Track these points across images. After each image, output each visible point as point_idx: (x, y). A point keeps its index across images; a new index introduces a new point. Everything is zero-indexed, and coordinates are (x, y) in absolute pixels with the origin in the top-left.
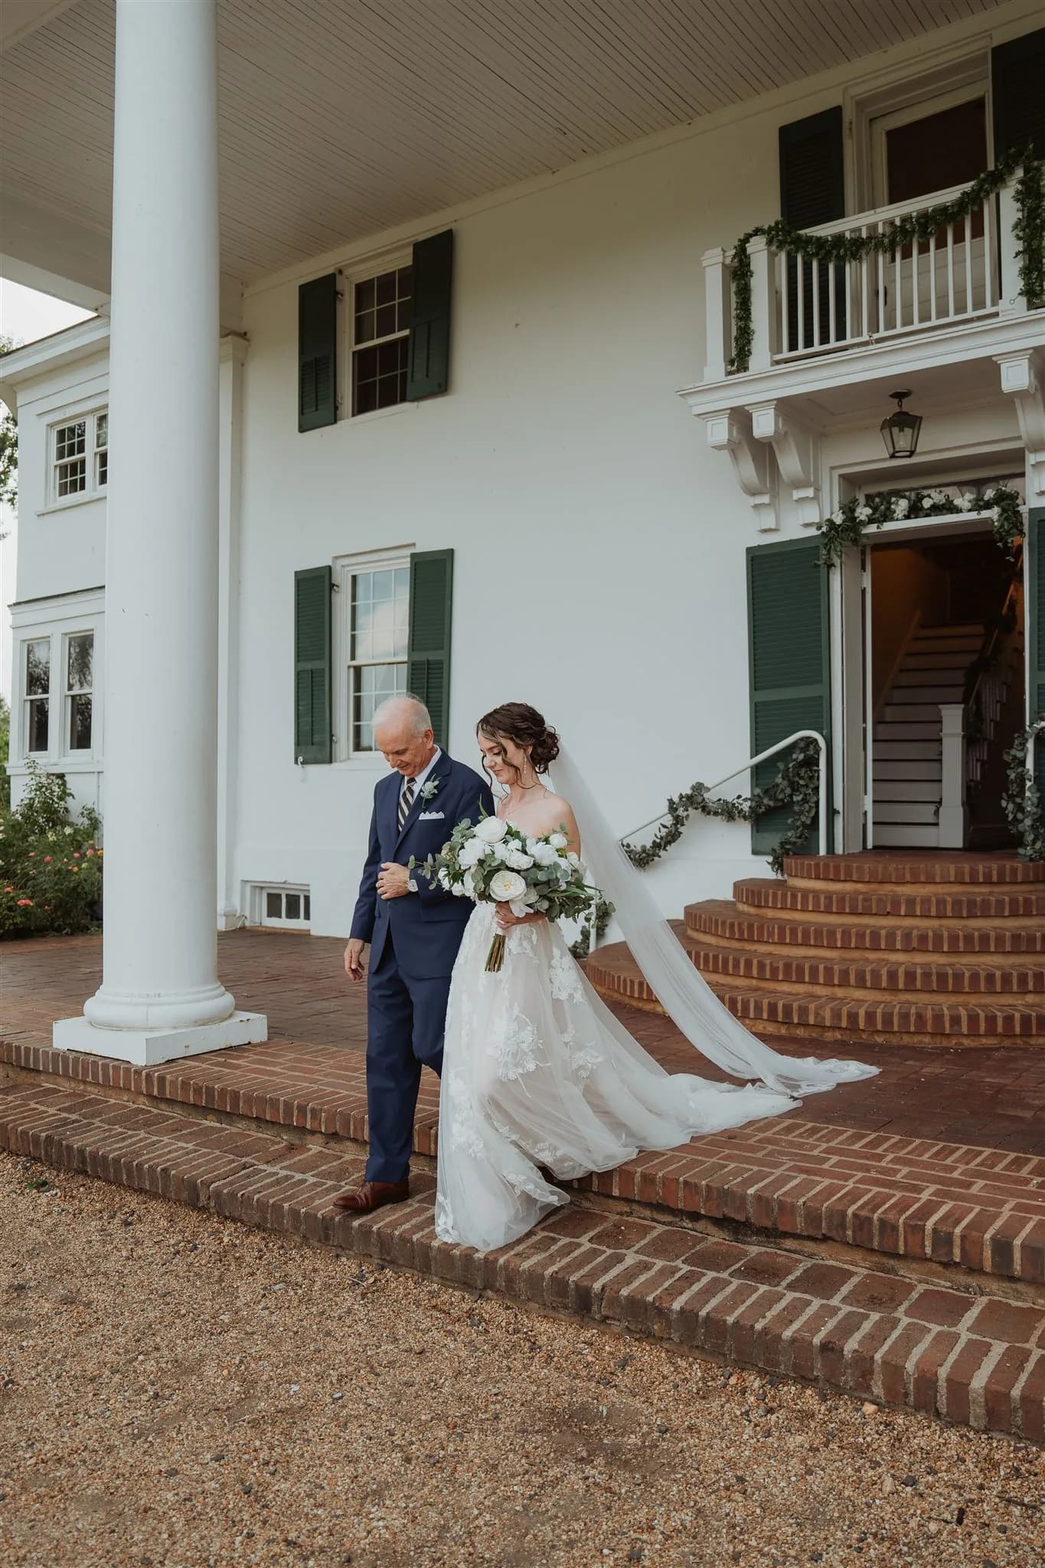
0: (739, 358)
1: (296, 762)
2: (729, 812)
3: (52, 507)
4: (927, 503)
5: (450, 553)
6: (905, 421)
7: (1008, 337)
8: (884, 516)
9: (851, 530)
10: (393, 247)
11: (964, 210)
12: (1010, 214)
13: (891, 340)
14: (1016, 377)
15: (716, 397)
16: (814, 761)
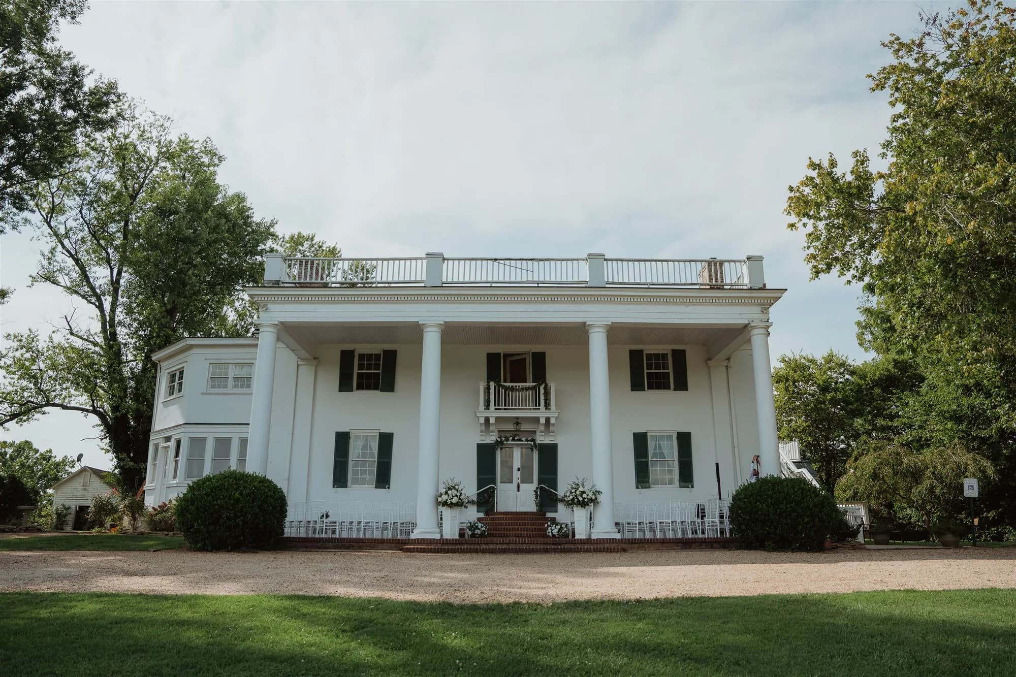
0: (487, 407)
1: (334, 487)
2: (473, 502)
3: (208, 392)
4: (516, 438)
5: (393, 434)
6: (518, 423)
7: (542, 414)
8: (508, 440)
9: (501, 443)
10: (375, 349)
11: (534, 388)
12: (542, 391)
13: (519, 409)
14: (543, 421)
15: (482, 414)
16: (494, 491)
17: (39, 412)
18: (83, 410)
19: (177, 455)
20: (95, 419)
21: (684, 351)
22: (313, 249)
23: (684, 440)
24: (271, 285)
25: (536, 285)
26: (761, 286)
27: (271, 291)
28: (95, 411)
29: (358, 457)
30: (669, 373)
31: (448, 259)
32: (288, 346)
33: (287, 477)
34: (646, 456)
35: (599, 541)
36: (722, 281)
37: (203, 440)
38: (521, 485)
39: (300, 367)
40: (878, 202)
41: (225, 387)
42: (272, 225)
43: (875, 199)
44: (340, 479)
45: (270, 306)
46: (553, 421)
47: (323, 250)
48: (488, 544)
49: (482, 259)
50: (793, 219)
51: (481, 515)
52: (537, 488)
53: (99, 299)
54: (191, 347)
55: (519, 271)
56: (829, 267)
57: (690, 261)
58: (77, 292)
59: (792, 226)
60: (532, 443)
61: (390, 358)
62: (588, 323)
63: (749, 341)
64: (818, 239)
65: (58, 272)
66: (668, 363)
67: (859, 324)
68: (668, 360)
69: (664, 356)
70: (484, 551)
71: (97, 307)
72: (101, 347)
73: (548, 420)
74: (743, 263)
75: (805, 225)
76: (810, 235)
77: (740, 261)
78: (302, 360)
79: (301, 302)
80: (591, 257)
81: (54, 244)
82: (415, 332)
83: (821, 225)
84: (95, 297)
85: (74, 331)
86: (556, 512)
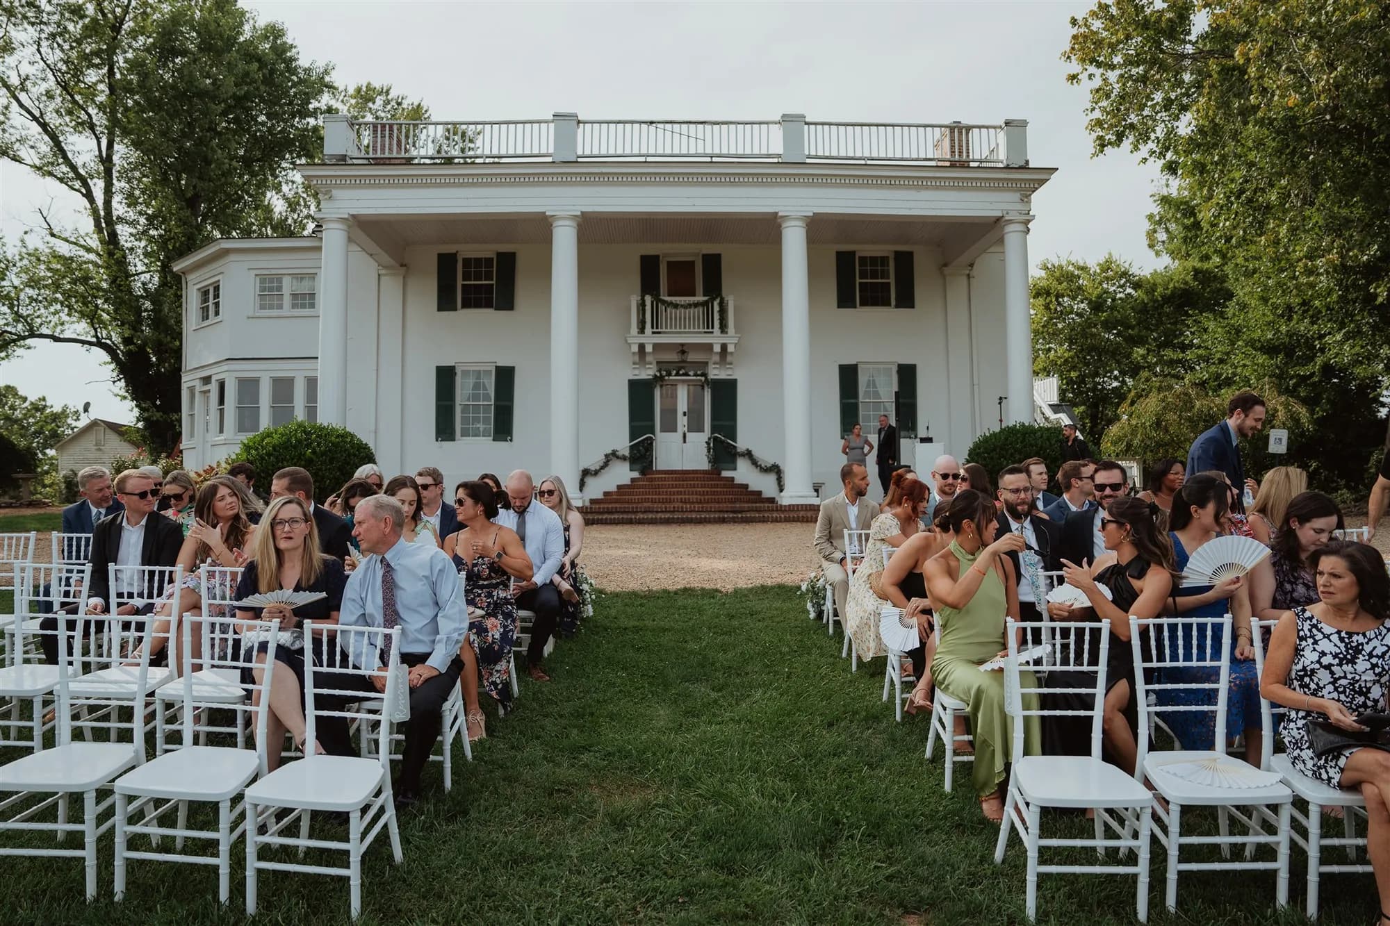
0: (642, 330)
1: (437, 441)
2: (624, 458)
3: (257, 315)
4: (681, 372)
5: (513, 368)
6: (683, 352)
7: (716, 339)
8: (669, 374)
9: (661, 378)
10: (487, 251)
11: (704, 304)
12: (716, 308)
13: (685, 333)
14: (717, 349)
15: (635, 339)
16: (652, 443)
17: (21, 346)
18: (83, 342)
19: (221, 401)
20: (101, 355)
21: (910, 254)
22: (389, 107)
23: (907, 374)
24: (334, 161)
25: (708, 159)
26: (1022, 163)
27: (336, 170)
28: (99, 344)
29: (469, 400)
30: (889, 283)
31: (585, 123)
32: (364, 250)
33: (373, 428)
34: (856, 396)
35: (792, 508)
36: (968, 156)
37: (256, 381)
38: (688, 435)
39: (383, 278)
40: (1197, 42)
41: (280, 307)
42: (326, 72)
43: (1193, 38)
44: (445, 430)
45: (334, 192)
46: (731, 349)
47: (403, 109)
48: (645, 512)
49: (632, 122)
50: (1074, 67)
51: (636, 475)
52: (709, 439)
53: (85, 183)
54: (227, 252)
55: (684, 139)
56: (1120, 137)
57: (925, 126)
58: (51, 174)
59: (1073, 78)
60: (703, 379)
61: (507, 263)
62: (780, 214)
63: (1001, 241)
64: (1108, 96)
65: (18, 144)
66: (888, 270)
67: (1150, 217)
68: (888, 266)
69: (884, 260)
70: (640, 522)
71: (83, 195)
72: (98, 254)
73: (724, 347)
74: (998, 130)
75: (1090, 77)
76: (1097, 91)
77: (995, 127)
78: (385, 267)
79: (380, 186)
80: (787, 119)
81: (5, 101)
82: (541, 227)
83: (1113, 76)
84: (79, 180)
85: (55, 231)
86: (735, 469)
